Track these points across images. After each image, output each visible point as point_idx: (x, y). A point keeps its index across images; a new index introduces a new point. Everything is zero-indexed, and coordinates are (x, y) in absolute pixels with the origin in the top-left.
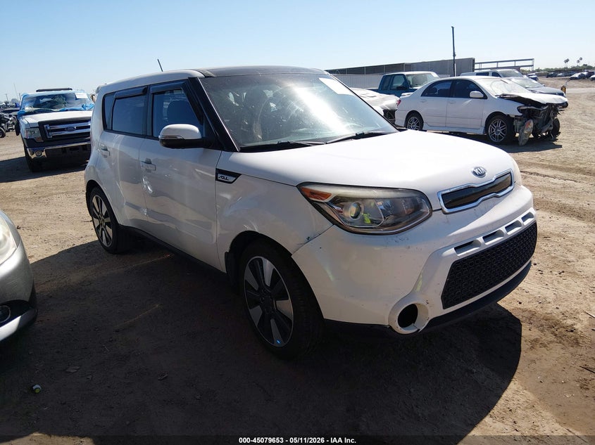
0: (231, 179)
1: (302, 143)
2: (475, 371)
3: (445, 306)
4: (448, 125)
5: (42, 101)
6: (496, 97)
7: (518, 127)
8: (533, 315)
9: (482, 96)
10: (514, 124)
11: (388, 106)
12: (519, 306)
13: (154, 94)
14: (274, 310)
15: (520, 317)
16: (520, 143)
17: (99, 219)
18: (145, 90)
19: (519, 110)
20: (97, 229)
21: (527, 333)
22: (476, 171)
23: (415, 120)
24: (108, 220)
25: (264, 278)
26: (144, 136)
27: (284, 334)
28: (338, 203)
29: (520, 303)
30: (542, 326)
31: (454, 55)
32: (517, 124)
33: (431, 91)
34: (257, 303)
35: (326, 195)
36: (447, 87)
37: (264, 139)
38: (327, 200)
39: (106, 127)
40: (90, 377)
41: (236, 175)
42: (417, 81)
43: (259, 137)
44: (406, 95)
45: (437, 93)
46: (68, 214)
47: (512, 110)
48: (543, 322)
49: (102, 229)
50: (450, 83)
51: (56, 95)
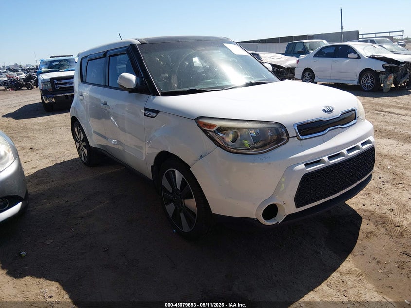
0: (154, 115)
1: (205, 89)
2: (321, 252)
3: (297, 206)
4: (332, 78)
5: (54, 64)
6: (367, 58)
7: (382, 79)
8: (372, 214)
9: (357, 56)
10: (380, 77)
11: (290, 65)
12: (363, 207)
13: (110, 57)
14: (182, 206)
15: (362, 215)
16: (384, 91)
17: (79, 142)
18: (105, 54)
19: (383, 67)
20: (78, 149)
21: (365, 226)
22: (326, 109)
23: (309, 74)
24: (84, 143)
25: (176, 184)
26: (104, 86)
27: (190, 223)
28: (223, 131)
29: (364, 205)
30: (377, 222)
31: (342, 28)
32: (382, 77)
33: (321, 53)
34: (171, 201)
35: (214, 126)
36: (332, 50)
37: (178, 87)
38: (214, 129)
39: (83, 80)
40: (58, 248)
41: (157, 112)
42: (312, 46)
43: (175, 85)
44: (303, 56)
45: (325, 55)
46: (64, 140)
47: (378, 67)
48: (378, 219)
49: (81, 150)
50: (334, 48)
51: (62, 60)
